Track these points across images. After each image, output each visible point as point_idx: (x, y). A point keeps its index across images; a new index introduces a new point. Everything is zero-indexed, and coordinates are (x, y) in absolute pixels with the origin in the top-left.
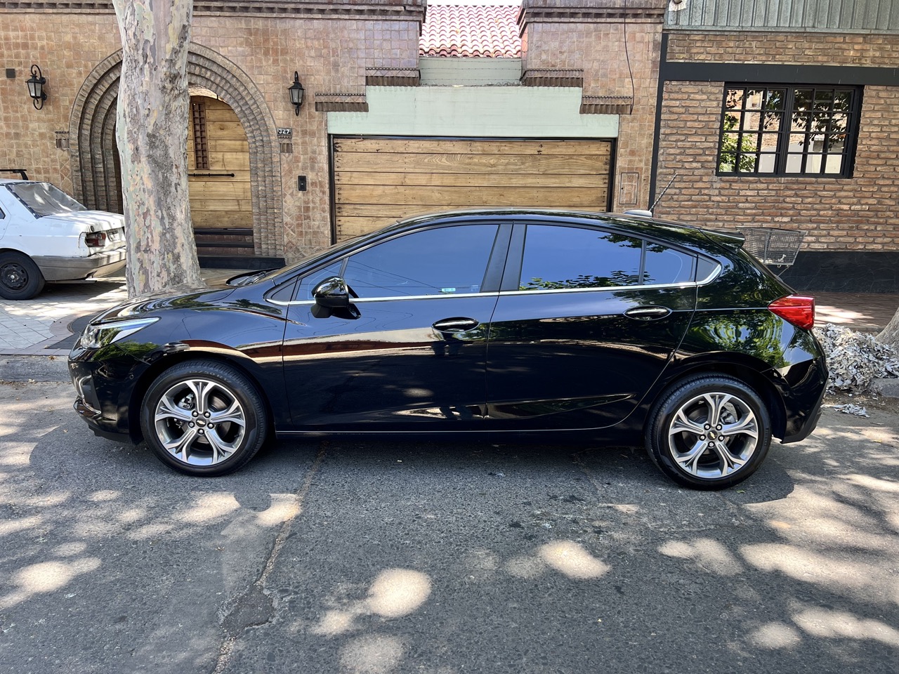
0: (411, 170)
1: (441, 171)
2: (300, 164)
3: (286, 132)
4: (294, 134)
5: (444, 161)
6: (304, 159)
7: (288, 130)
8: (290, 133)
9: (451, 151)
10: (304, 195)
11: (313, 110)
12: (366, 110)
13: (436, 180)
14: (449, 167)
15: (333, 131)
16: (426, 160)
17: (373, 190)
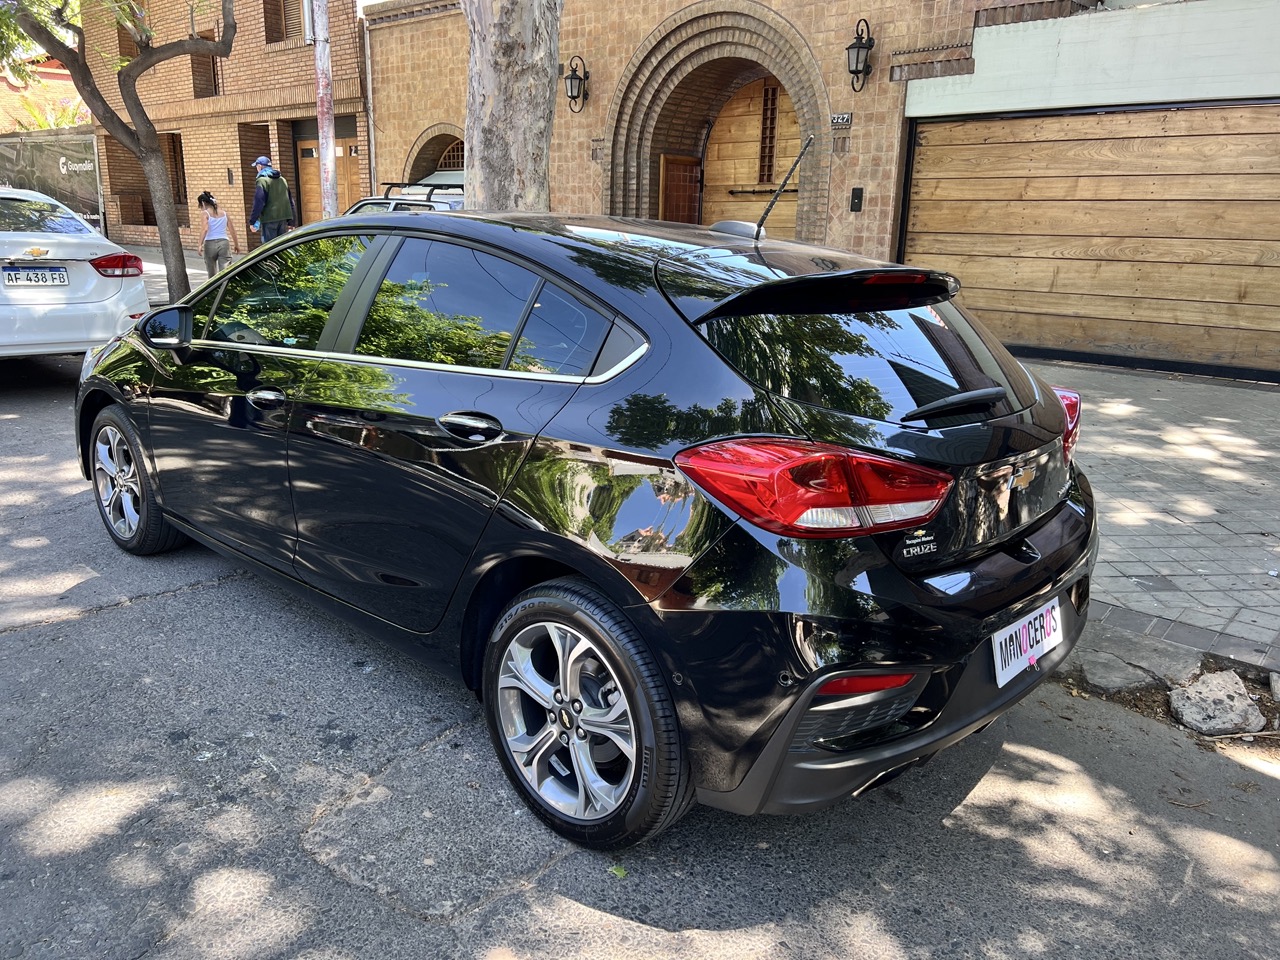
0: (1041, 173)
1: (1098, 172)
2: (858, 169)
3: (843, 119)
4: (855, 120)
5: (1106, 153)
6: (864, 160)
7: (846, 116)
8: (847, 120)
9: (1122, 132)
10: (856, 217)
11: (886, 79)
12: (971, 71)
13: (1085, 189)
14: (1114, 164)
15: (911, 112)
16: (1071, 154)
17: (969, 208)
